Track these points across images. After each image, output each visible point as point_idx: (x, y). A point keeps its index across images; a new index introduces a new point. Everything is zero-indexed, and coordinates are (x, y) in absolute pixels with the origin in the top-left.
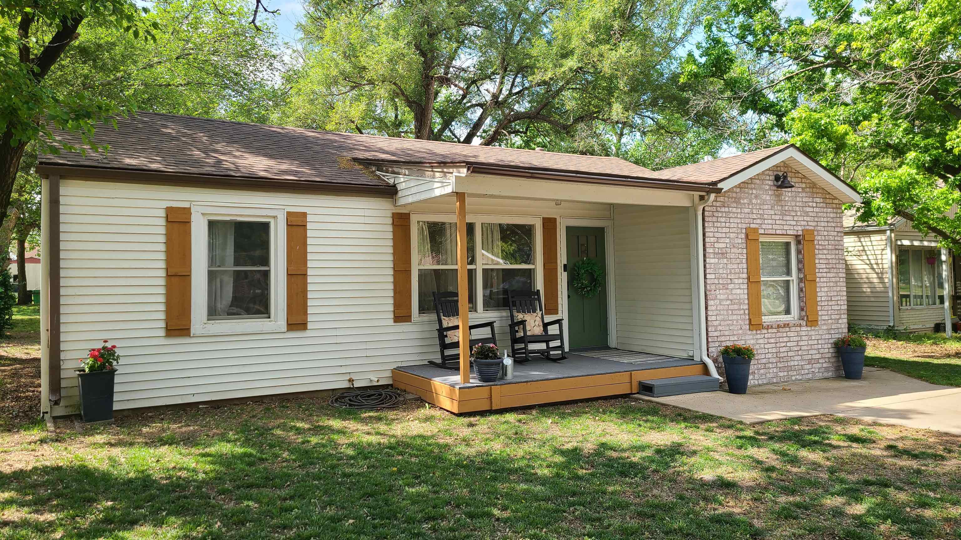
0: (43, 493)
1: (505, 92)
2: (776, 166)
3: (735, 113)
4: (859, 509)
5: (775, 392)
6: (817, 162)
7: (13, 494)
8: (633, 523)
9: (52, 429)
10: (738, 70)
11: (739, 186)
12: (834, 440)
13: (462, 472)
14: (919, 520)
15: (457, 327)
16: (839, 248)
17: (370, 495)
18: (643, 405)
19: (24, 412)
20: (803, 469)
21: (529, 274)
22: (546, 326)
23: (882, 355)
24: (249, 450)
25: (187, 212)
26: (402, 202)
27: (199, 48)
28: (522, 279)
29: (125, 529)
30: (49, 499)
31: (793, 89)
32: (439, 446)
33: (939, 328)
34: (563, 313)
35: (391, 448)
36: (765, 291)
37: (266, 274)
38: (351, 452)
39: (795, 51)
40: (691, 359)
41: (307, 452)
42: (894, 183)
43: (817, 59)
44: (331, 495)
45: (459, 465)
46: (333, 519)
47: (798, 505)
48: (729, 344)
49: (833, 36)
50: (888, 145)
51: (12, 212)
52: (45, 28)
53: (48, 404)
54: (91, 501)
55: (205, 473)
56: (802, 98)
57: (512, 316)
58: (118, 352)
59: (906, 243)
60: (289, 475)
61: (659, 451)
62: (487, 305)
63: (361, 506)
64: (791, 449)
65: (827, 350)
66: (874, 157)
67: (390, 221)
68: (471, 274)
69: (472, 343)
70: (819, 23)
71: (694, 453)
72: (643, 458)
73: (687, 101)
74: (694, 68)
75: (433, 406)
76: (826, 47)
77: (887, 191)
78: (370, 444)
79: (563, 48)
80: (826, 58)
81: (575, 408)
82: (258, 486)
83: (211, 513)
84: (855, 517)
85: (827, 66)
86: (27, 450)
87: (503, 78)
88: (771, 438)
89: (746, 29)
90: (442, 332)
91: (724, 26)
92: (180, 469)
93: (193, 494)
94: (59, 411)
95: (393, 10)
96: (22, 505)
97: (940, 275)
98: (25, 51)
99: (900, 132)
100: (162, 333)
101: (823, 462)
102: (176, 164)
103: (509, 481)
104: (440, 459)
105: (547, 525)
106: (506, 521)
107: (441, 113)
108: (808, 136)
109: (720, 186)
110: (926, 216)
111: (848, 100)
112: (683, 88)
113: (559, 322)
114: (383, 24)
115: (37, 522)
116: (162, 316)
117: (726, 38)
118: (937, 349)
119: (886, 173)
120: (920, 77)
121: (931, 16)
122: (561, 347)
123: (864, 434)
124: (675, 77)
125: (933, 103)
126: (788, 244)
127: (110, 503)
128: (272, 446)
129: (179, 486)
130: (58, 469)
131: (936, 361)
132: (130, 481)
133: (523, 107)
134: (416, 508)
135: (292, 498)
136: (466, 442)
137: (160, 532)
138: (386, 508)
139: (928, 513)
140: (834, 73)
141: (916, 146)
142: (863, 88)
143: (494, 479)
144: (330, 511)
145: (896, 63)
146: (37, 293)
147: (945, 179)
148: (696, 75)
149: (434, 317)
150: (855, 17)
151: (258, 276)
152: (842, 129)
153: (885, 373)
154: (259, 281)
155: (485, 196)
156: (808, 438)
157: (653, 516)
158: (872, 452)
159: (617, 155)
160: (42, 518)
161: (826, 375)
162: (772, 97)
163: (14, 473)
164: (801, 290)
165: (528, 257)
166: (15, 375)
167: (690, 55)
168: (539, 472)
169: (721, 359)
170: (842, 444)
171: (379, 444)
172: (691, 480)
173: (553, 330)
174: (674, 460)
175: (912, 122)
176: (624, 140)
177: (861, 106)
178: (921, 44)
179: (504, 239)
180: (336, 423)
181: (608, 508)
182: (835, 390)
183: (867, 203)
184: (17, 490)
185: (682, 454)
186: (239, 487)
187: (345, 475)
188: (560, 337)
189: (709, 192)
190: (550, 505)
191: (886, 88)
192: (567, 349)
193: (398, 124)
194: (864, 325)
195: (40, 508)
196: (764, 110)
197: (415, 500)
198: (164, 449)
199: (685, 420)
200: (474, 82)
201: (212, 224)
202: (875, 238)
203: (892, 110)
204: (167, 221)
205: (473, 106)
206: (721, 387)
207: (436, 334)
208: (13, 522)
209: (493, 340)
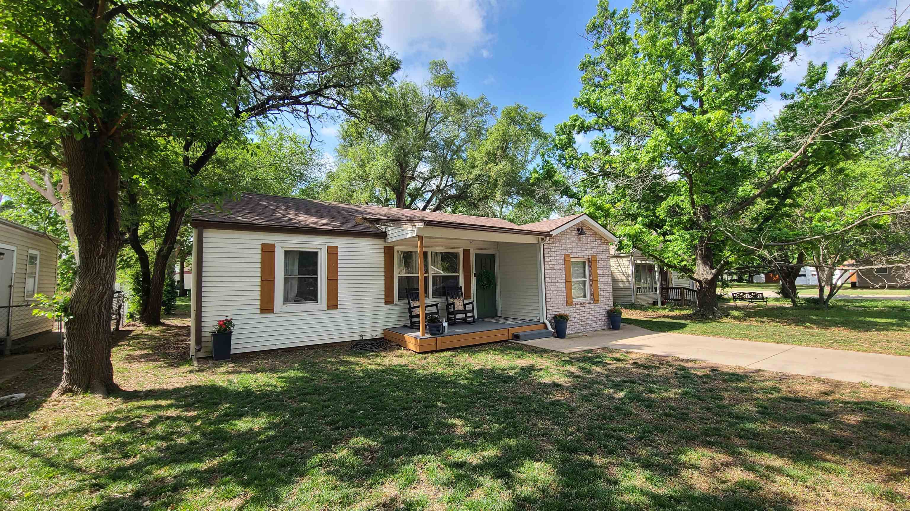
0: (190, 400)
1: (443, 185)
2: (578, 224)
3: (557, 197)
4: (621, 395)
5: (579, 337)
6: (597, 222)
7: (172, 401)
8: (511, 407)
9: (197, 365)
10: (558, 177)
11: (560, 233)
12: (608, 361)
13: (422, 384)
14: (649, 399)
15: (418, 307)
16: (609, 265)
17: (372, 398)
18: (515, 345)
19: (181, 355)
20: (594, 376)
21: (457, 278)
22: (465, 305)
23: (629, 317)
24: (306, 375)
25: (273, 246)
26: (389, 240)
27: (281, 160)
28: (452, 281)
29: (236, 419)
30: (194, 404)
31: (585, 186)
32: (409, 370)
33: (655, 303)
34: (474, 298)
35: (383, 372)
36: (574, 286)
37: (316, 279)
38: (361, 374)
39: (585, 168)
40: (538, 321)
41: (337, 375)
42: (632, 233)
43: (595, 172)
44: (350, 398)
45: (420, 380)
46: (352, 411)
47: (592, 395)
48: (557, 313)
49: (602, 161)
50: (629, 214)
51: (177, 247)
52: (198, 149)
53: (194, 351)
54: (217, 404)
55: (281, 387)
56: (589, 191)
57: (447, 301)
58: (234, 322)
59: (639, 262)
60: (328, 388)
61: (522, 369)
62: (434, 295)
63: (367, 404)
64: (587, 366)
65: (604, 315)
66: (624, 220)
67: (383, 251)
68: (426, 278)
69: (427, 315)
70: (596, 155)
71: (541, 369)
72: (515, 373)
73: (535, 191)
74: (536, 175)
75: (406, 348)
76: (600, 166)
77: (630, 237)
78: (372, 370)
79: (472, 163)
80: (600, 172)
81: (480, 348)
82: (310, 394)
83: (284, 410)
84: (619, 399)
85: (600, 176)
86: (182, 376)
87: (442, 178)
88: (578, 361)
89: (562, 157)
90: (410, 309)
91: (551, 155)
92: (268, 385)
93: (274, 399)
94: (201, 355)
95: (385, 142)
96: (178, 407)
97: (655, 278)
98: (186, 160)
99: (635, 209)
100: (259, 311)
101: (603, 372)
102: (267, 221)
103: (446, 388)
104: (409, 377)
105: (466, 410)
106: (444, 409)
107: (410, 195)
108: (592, 209)
109: (551, 233)
110: (648, 249)
111: (610, 192)
112: (532, 185)
113: (472, 303)
114: (379, 150)
115: (186, 416)
116: (259, 302)
117: (553, 161)
118: (655, 314)
119: (628, 227)
120: (643, 182)
121: (648, 152)
122: (473, 316)
123: (622, 357)
124: (528, 179)
125: (649, 194)
126: (584, 262)
127: (228, 405)
128: (318, 372)
129: (266, 395)
130: (200, 386)
131: (654, 320)
132: (240, 393)
133: (453, 192)
134: (397, 403)
135: (329, 400)
136: (424, 368)
137: (256, 421)
138: (380, 404)
139: (654, 396)
140: (603, 179)
141: (642, 215)
142: (617, 186)
143: (438, 387)
144: (350, 407)
145: (632, 175)
146: (190, 290)
147: (656, 231)
148: (538, 179)
149: (406, 301)
150: (612, 153)
151: (311, 280)
152: (608, 206)
153: (631, 326)
154: (312, 283)
155: (433, 237)
156: (596, 360)
157: (521, 403)
158: (626, 366)
159: (500, 217)
160: (189, 414)
161: (603, 328)
162: (575, 190)
163: (174, 389)
164: (591, 285)
165: (456, 270)
166: (176, 335)
167: (535, 169)
168: (462, 382)
169: (553, 321)
170: (612, 362)
171: (377, 370)
172: (539, 384)
173: (469, 307)
174: (531, 374)
175: (640, 203)
176: (503, 210)
177: (616, 195)
178: (643, 165)
179: (443, 260)
180: (353, 359)
181: (498, 400)
182: (608, 335)
183: (620, 242)
184: (175, 399)
185: (535, 370)
186: (300, 395)
187: (358, 387)
188: (472, 311)
189: (546, 237)
190: (468, 399)
191: (627, 187)
192: (476, 317)
193: (387, 200)
194: (620, 302)
195: (188, 409)
196: (571, 197)
197: (397, 399)
198: (259, 375)
199: (536, 352)
200: (427, 179)
201: (286, 253)
202: (625, 259)
203: (630, 197)
204: (262, 251)
205: (427, 191)
206: (553, 335)
207: (407, 310)
208: (173, 417)
209: (437, 313)
